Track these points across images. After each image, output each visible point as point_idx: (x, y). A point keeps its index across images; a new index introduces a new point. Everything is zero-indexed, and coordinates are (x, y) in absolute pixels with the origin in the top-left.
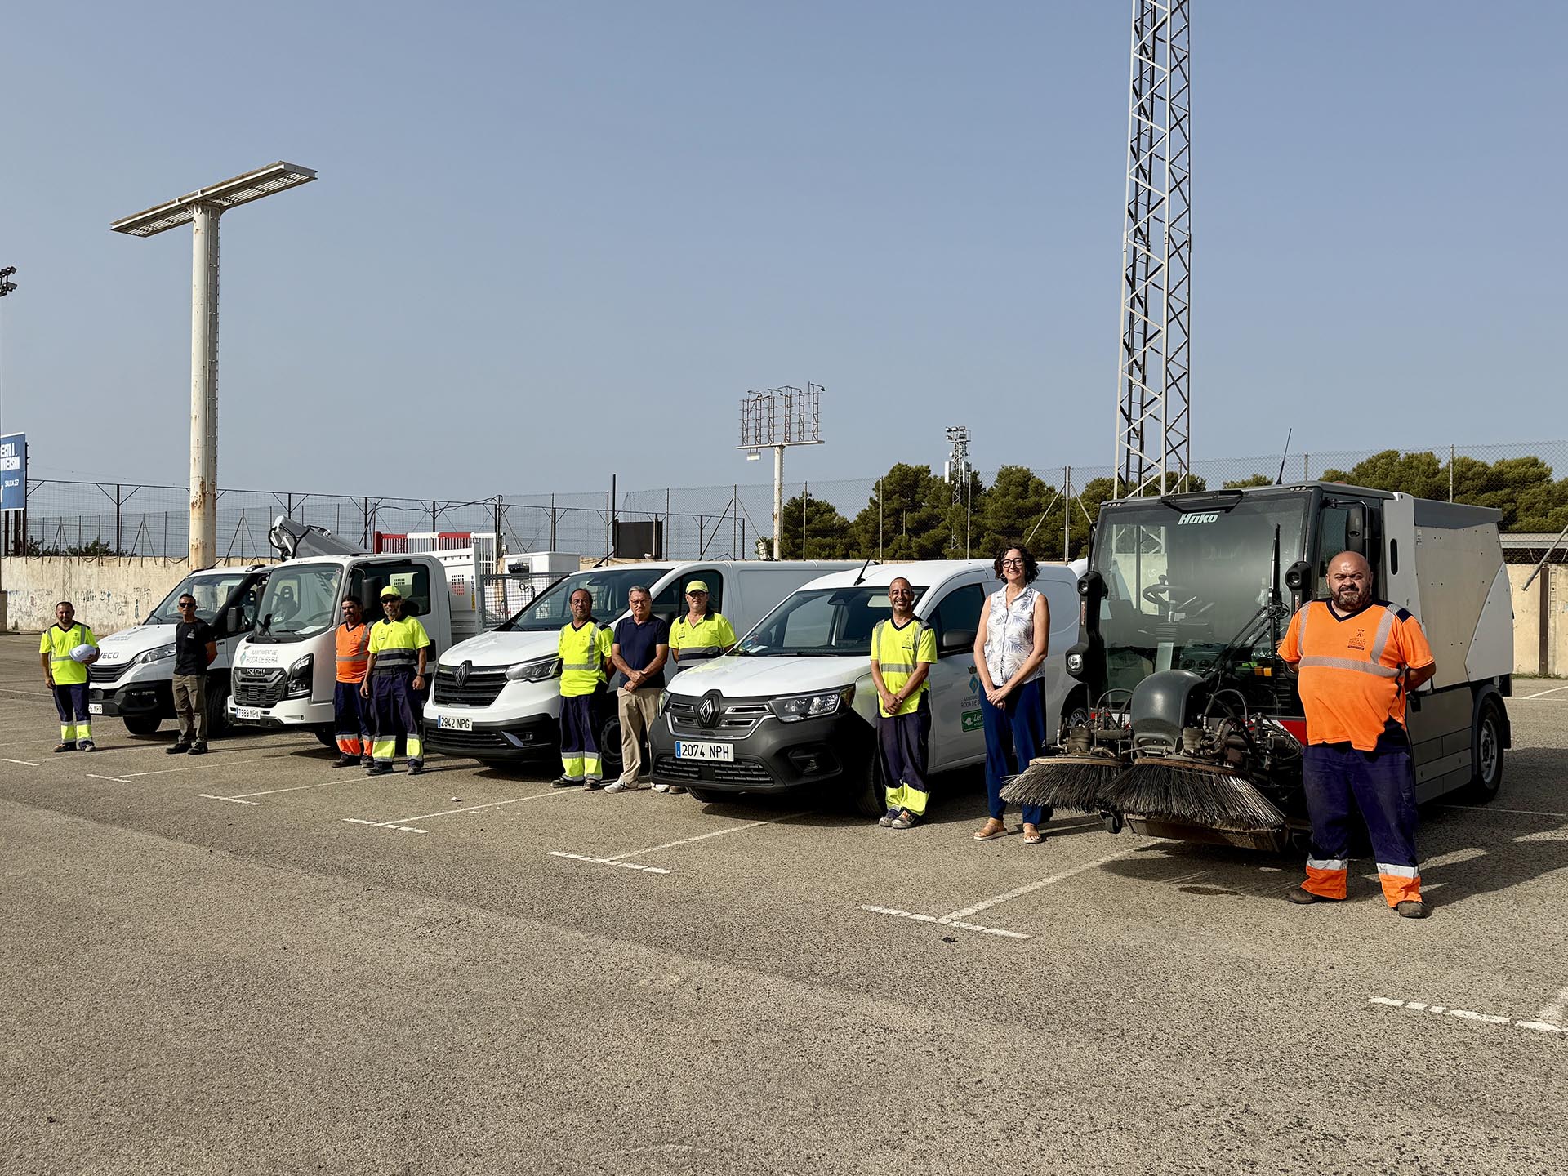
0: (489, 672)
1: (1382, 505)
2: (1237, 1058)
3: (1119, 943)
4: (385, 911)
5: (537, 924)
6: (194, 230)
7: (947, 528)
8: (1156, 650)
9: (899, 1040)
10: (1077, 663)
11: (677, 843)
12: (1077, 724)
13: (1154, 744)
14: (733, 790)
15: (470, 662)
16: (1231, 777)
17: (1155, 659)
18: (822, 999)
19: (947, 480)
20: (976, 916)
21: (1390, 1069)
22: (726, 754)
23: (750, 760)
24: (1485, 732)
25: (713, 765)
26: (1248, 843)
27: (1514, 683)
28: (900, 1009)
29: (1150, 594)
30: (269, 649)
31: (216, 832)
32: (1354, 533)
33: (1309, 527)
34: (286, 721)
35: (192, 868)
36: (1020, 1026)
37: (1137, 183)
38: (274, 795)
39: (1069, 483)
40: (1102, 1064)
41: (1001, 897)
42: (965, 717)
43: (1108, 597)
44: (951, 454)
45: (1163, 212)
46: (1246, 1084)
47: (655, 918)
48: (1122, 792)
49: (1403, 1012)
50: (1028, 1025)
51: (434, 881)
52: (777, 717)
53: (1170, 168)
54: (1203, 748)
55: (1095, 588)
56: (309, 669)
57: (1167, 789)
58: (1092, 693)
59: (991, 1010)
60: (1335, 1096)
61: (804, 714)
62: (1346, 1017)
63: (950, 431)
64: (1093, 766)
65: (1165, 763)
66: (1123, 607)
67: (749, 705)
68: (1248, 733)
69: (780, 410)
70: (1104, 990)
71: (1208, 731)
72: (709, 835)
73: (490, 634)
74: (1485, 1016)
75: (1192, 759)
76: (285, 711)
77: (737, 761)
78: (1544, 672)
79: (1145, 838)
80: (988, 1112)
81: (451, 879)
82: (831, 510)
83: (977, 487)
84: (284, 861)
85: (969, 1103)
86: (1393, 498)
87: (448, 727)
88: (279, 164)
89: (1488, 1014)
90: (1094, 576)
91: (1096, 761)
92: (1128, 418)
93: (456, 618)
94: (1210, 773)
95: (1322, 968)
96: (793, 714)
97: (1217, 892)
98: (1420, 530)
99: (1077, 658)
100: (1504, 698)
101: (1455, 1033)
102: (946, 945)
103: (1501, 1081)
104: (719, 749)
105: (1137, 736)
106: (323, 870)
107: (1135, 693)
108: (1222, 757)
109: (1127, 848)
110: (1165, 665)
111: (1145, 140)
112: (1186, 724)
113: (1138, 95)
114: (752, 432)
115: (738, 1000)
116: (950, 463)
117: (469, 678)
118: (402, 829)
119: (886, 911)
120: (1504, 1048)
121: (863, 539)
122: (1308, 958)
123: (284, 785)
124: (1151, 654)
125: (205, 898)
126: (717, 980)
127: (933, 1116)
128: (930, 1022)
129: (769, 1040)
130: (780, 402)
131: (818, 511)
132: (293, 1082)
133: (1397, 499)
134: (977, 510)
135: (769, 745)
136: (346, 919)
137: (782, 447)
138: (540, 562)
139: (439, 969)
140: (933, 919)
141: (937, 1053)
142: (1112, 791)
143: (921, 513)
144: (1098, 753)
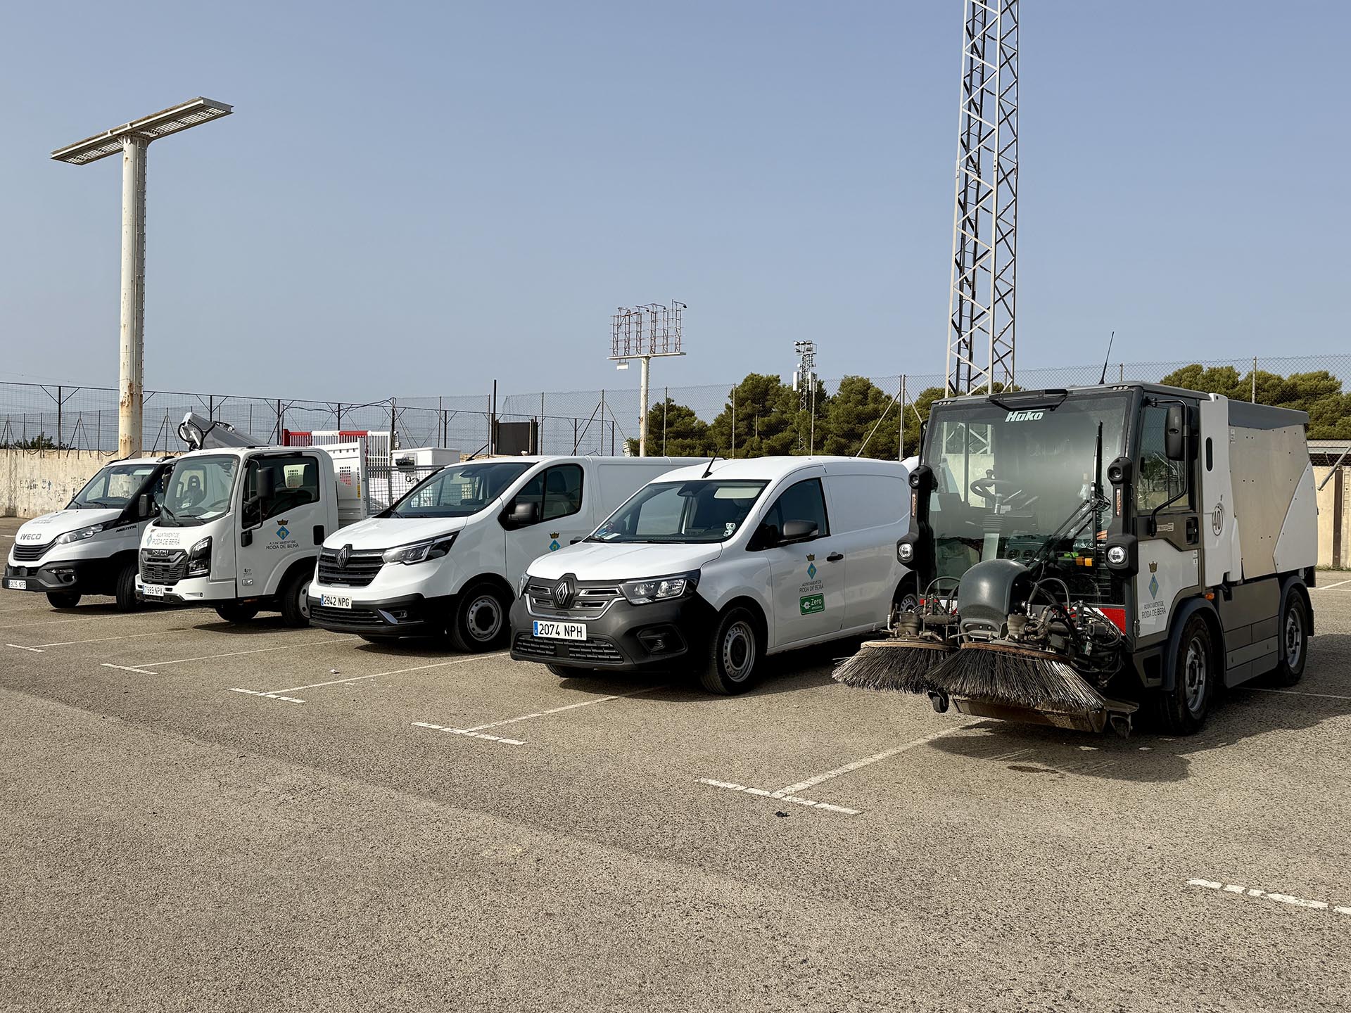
0: (367, 555)
1: (1198, 405)
2: (1058, 940)
3: (944, 820)
4: (254, 778)
5: (394, 793)
6: (124, 159)
7: (795, 431)
8: (982, 541)
9: (728, 916)
10: (907, 552)
11: (532, 715)
12: (907, 610)
13: (980, 629)
14: (585, 667)
15: (351, 546)
16: (1053, 662)
17: (982, 549)
18: (655, 872)
19: (795, 389)
20: (809, 792)
21: (1212, 955)
22: (579, 633)
23: (600, 639)
24: (1290, 620)
25: (567, 643)
26: (1066, 724)
27: (1318, 575)
28: (730, 884)
29: (977, 488)
30: (172, 532)
31: (112, 699)
32: (1173, 430)
33: (1130, 423)
34: (187, 598)
35: (83, 733)
36: (846, 903)
37: (969, 115)
38: (171, 666)
39: (904, 390)
40: (926, 945)
41: (832, 772)
42: (803, 601)
43: (938, 491)
44: (799, 365)
45: (992, 142)
46: (1068, 968)
47: (505, 788)
48: (949, 674)
49: (1221, 894)
50: (854, 903)
51: (303, 749)
52: (627, 600)
53: (999, 102)
54: (1027, 633)
55: (925, 482)
56: (208, 550)
57: (992, 673)
58: (922, 581)
59: (819, 887)
60: (1158, 984)
61: (652, 597)
62: (1166, 899)
63: (798, 344)
64: (921, 649)
65: (990, 648)
66: (951, 500)
67: (602, 588)
68: (1070, 620)
69: (647, 326)
70: (929, 867)
71: (1032, 617)
72: (563, 708)
73: (371, 520)
74: (1303, 901)
75: (1017, 645)
76: (186, 589)
77: (589, 640)
78: (1337, 566)
79: (970, 716)
80: (812, 993)
81: (319, 748)
82: (691, 414)
83: (821, 395)
84: (169, 728)
85: (793, 983)
86: (1209, 399)
87: (330, 605)
88: (199, 100)
89: (1305, 898)
90: (924, 471)
91: (925, 645)
92: (959, 330)
93: (343, 506)
94: (1033, 658)
95: (1141, 848)
96: (642, 596)
97: (1038, 771)
98: (1233, 431)
99: (908, 547)
100: (1308, 588)
101: (1274, 918)
102: (778, 819)
103: (1323, 970)
104: (573, 629)
105: (963, 621)
106: (204, 736)
107: (962, 580)
108: (1045, 643)
109: (954, 726)
110: (991, 554)
111: (977, 76)
112: (1011, 611)
113: (971, 36)
114: (621, 345)
115: (575, 872)
116: (798, 373)
117: (350, 560)
118: (282, 698)
119: (723, 785)
120: (1323, 934)
121: (719, 441)
122: (1126, 838)
123: (181, 656)
124: (978, 544)
125: (90, 762)
126: (557, 851)
127: (757, 996)
128: (759, 898)
129: (602, 914)
130: (646, 318)
131: (679, 416)
132: (137, 949)
133: (1213, 400)
134: (821, 415)
135: (619, 626)
136: (217, 784)
137: (648, 358)
138: (424, 457)
139: (295, 836)
140: (767, 793)
141: (764, 931)
142: (938, 675)
143: (771, 418)
144: (926, 637)
